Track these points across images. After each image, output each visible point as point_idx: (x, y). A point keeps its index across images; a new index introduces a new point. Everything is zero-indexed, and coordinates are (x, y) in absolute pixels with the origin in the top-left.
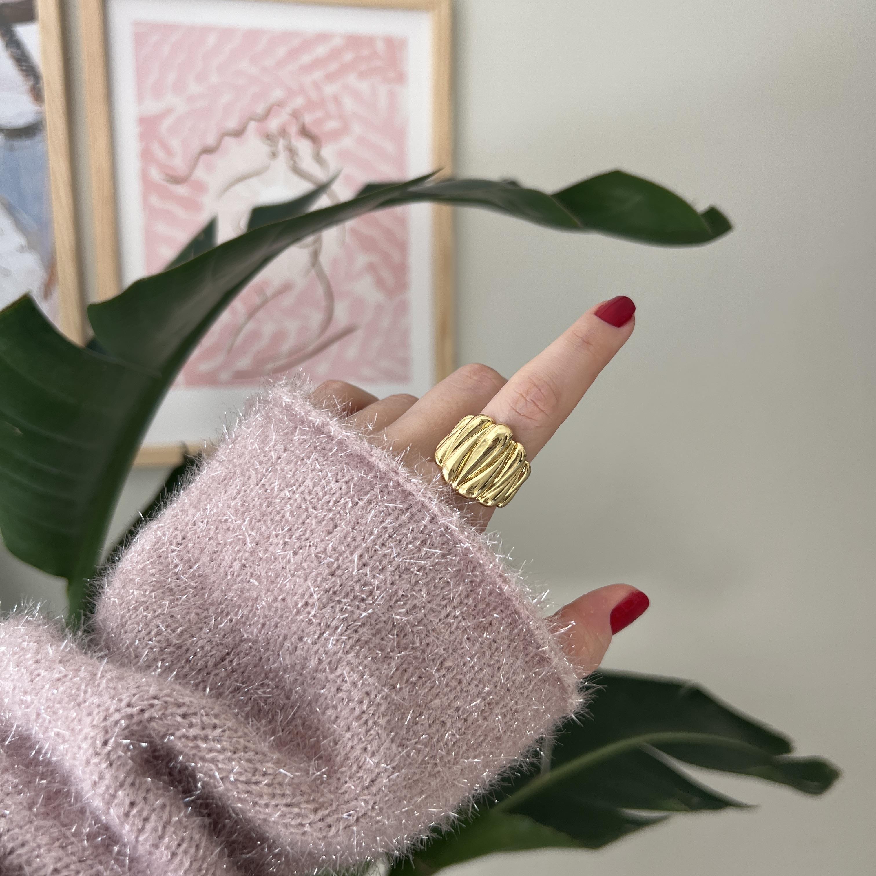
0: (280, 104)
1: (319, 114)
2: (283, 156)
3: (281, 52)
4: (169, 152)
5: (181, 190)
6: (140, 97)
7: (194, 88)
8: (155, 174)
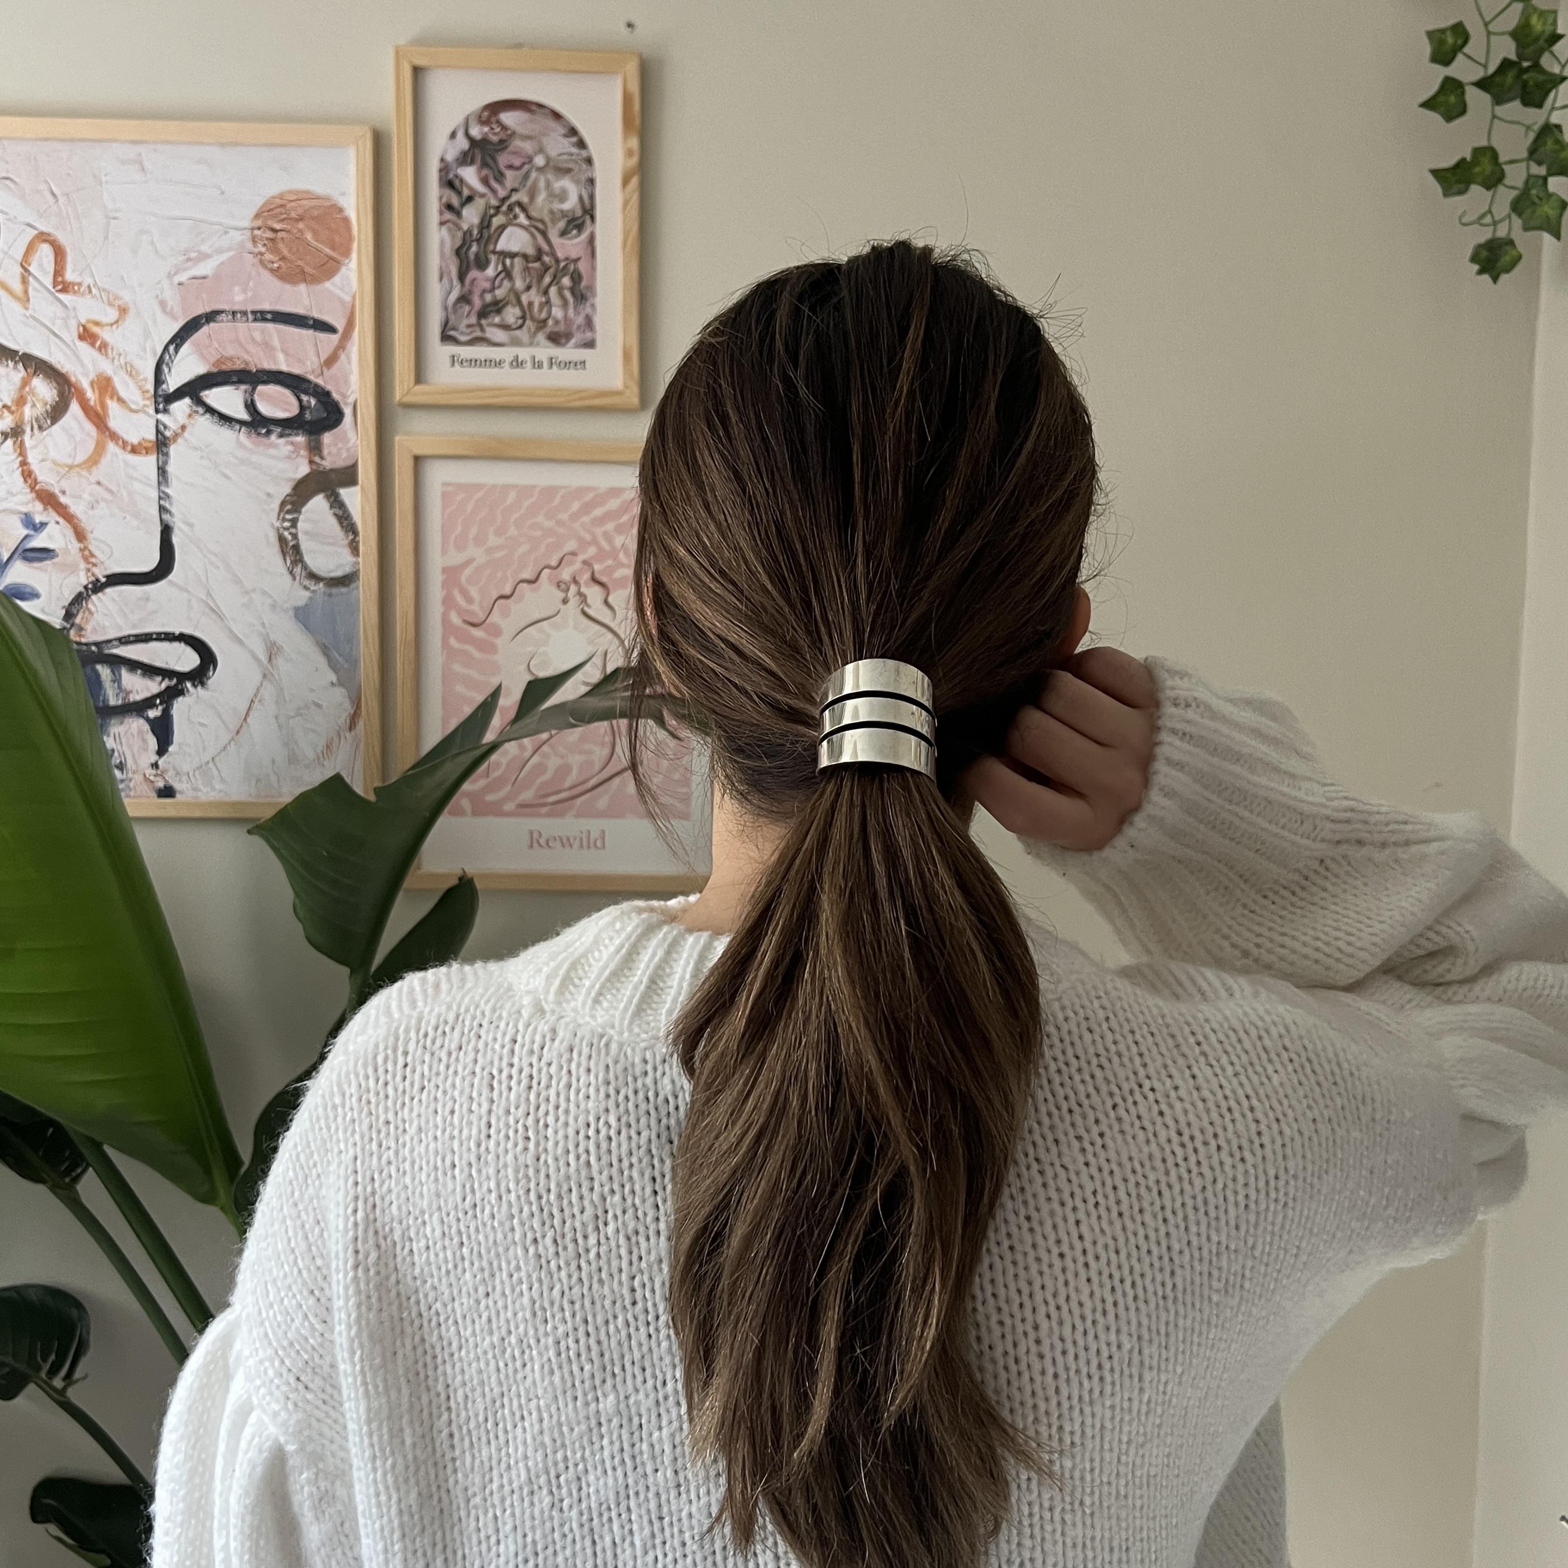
0: (573, 554)
1: (609, 562)
2: (574, 601)
3: (576, 506)
4: (470, 600)
5: (478, 633)
6: (444, 552)
7: (493, 540)
8: (455, 619)
